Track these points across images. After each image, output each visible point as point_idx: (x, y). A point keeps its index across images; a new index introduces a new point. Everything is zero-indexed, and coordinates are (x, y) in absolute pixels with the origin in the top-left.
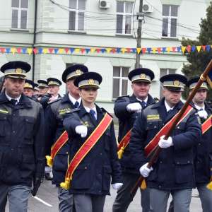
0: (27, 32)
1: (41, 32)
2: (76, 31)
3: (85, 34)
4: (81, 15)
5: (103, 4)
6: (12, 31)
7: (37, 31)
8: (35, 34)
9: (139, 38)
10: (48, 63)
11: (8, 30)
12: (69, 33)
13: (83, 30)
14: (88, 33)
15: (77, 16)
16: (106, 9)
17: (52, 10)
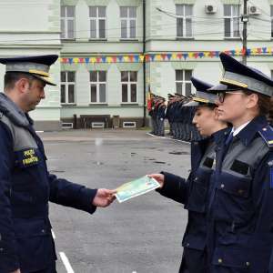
0: (136, 41)
1: (150, 41)
2: (184, 37)
3: (193, 40)
4: (189, 21)
5: (210, 8)
6: (122, 41)
7: (146, 39)
8: (144, 42)
9: (245, 41)
10: (158, 70)
11: (118, 40)
12: (177, 40)
13: (191, 35)
14: (196, 38)
15: (184, 22)
16: (213, 13)
17: (160, 18)
